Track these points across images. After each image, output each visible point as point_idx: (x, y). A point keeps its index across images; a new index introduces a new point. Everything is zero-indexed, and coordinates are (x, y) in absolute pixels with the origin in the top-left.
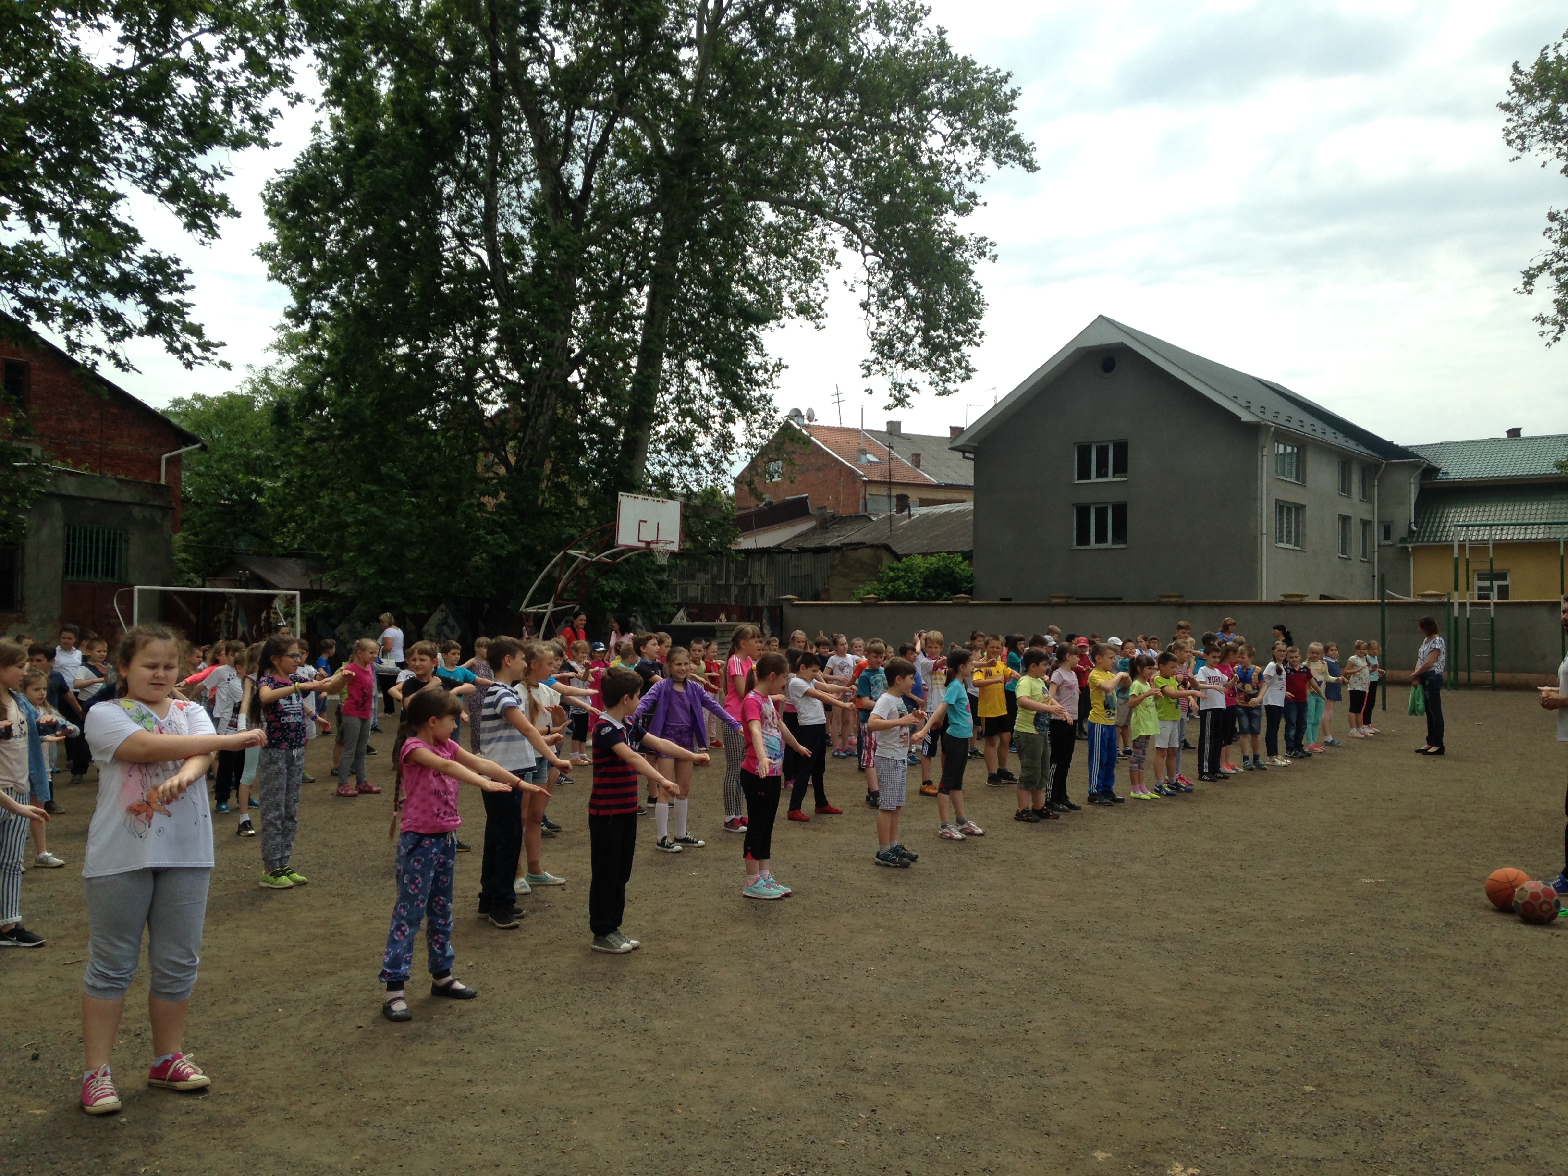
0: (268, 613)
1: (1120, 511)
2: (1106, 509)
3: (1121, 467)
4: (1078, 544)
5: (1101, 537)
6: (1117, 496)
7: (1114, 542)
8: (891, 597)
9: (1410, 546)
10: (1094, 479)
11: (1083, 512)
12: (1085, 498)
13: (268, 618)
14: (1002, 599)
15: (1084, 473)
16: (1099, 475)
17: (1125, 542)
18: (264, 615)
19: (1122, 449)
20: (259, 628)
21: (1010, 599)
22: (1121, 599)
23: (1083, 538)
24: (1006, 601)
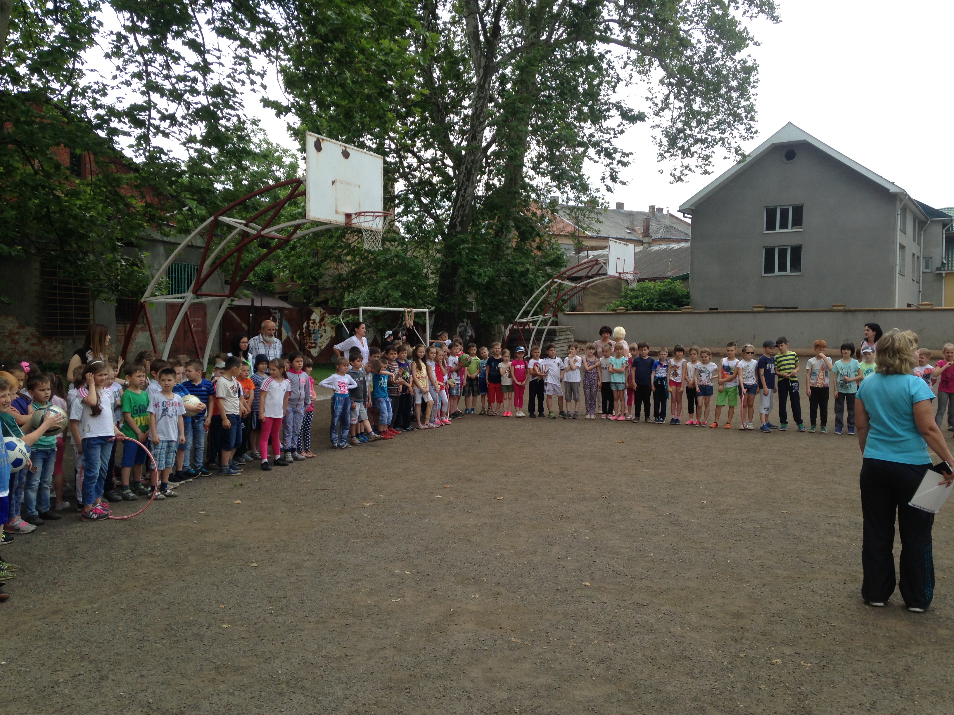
0: (308, 323)
1: (797, 251)
2: (786, 250)
3: (798, 222)
4: (765, 273)
5: (782, 268)
6: (796, 242)
7: (791, 271)
8: (635, 308)
9: (944, 273)
10: (778, 230)
11: (769, 252)
12: (770, 243)
13: (308, 326)
14: (711, 309)
15: (771, 225)
16: (781, 228)
17: (800, 271)
18: (305, 325)
19: (798, 211)
20: (301, 334)
21: (717, 309)
22: (797, 308)
23: (769, 268)
24: (713, 310)
